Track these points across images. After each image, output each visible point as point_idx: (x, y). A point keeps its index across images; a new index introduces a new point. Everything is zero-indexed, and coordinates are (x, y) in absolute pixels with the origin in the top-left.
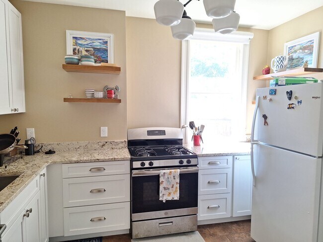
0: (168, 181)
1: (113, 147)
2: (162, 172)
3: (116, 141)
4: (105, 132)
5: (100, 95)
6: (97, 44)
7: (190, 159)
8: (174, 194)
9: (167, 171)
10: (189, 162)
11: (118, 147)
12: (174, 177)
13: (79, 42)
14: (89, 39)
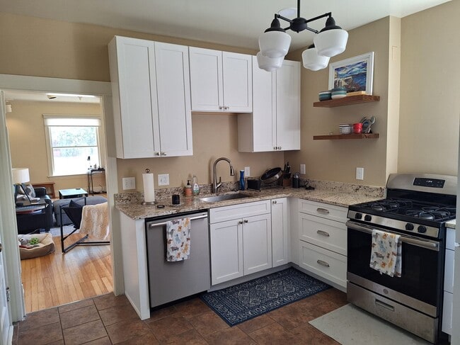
0: (382, 247)
1: (367, 193)
2: (375, 231)
3: (371, 186)
4: (361, 173)
5: (346, 130)
6: (356, 70)
7: (426, 227)
8: (389, 267)
9: (382, 233)
10: (422, 230)
11: (372, 194)
12: (390, 243)
13: (340, 73)
14: (349, 66)
